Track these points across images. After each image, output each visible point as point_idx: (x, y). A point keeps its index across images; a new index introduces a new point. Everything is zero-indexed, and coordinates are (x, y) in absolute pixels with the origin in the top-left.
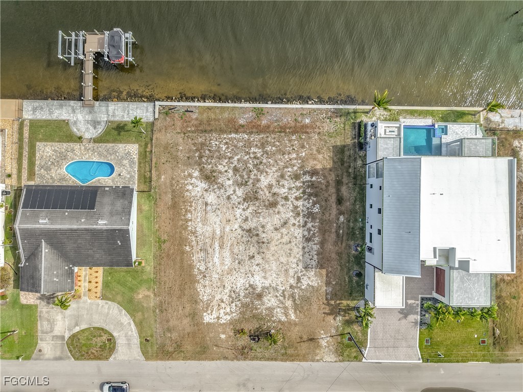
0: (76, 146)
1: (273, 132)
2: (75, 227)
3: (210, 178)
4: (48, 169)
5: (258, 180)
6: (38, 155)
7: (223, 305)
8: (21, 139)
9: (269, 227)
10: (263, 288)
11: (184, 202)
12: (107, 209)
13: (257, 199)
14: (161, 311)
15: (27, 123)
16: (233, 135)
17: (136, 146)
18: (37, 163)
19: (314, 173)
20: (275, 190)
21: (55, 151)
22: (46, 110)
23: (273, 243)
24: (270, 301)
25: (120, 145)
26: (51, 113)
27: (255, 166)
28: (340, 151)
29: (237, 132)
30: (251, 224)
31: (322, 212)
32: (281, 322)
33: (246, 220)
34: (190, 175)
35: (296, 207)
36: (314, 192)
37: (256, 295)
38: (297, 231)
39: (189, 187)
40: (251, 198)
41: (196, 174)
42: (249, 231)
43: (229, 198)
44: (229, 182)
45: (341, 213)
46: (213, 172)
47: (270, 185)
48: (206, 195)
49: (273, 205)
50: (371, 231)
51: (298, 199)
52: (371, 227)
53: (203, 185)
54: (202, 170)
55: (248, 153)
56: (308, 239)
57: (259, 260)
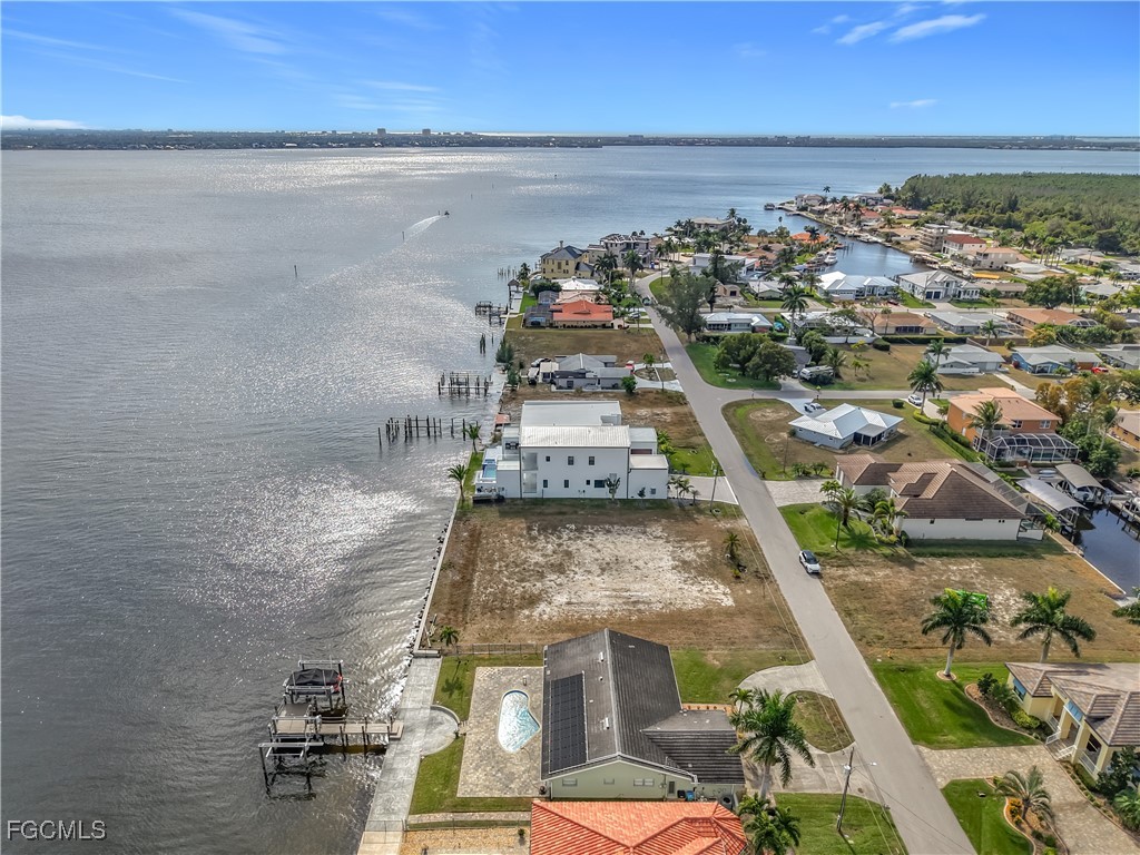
0: (470, 740)
1: (476, 554)
2: (611, 683)
3: (532, 601)
4: (511, 777)
5: (536, 563)
6: (481, 795)
7: (706, 590)
9: (597, 555)
10: (674, 559)
11: (567, 621)
12: (581, 660)
13: (561, 564)
14: (733, 643)
15: (414, 819)
16: (475, 583)
17: (480, 670)
18: (497, 794)
19: (530, 529)
20: (549, 552)
21: (476, 769)
22: (392, 793)
23: (617, 553)
24: (689, 556)
25: (476, 685)
26: (402, 785)
27: (517, 566)
28: (503, 514)
29: (471, 581)
30: (595, 568)
31: (575, 523)
32: (714, 550)
33: (589, 572)
34: (528, 617)
35: (570, 539)
36: (550, 528)
37: (685, 565)
38: (600, 538)
39: (545, 617)
40: (560, 569)
41: (527, 612)
42: (603, 570)
43: (561, 585)
44: (539, 585)
45: (576, 512)
46: (523, 598)
47: (542, 555)
48: (557, 603)
49: (568, 554)
50: (592, 483)
51: (560, 538)
52: (588, 482)
53: (543, 606)
54: (521, 608)
55: (500, 572)
56: (609, 531)
57: (640, 563)
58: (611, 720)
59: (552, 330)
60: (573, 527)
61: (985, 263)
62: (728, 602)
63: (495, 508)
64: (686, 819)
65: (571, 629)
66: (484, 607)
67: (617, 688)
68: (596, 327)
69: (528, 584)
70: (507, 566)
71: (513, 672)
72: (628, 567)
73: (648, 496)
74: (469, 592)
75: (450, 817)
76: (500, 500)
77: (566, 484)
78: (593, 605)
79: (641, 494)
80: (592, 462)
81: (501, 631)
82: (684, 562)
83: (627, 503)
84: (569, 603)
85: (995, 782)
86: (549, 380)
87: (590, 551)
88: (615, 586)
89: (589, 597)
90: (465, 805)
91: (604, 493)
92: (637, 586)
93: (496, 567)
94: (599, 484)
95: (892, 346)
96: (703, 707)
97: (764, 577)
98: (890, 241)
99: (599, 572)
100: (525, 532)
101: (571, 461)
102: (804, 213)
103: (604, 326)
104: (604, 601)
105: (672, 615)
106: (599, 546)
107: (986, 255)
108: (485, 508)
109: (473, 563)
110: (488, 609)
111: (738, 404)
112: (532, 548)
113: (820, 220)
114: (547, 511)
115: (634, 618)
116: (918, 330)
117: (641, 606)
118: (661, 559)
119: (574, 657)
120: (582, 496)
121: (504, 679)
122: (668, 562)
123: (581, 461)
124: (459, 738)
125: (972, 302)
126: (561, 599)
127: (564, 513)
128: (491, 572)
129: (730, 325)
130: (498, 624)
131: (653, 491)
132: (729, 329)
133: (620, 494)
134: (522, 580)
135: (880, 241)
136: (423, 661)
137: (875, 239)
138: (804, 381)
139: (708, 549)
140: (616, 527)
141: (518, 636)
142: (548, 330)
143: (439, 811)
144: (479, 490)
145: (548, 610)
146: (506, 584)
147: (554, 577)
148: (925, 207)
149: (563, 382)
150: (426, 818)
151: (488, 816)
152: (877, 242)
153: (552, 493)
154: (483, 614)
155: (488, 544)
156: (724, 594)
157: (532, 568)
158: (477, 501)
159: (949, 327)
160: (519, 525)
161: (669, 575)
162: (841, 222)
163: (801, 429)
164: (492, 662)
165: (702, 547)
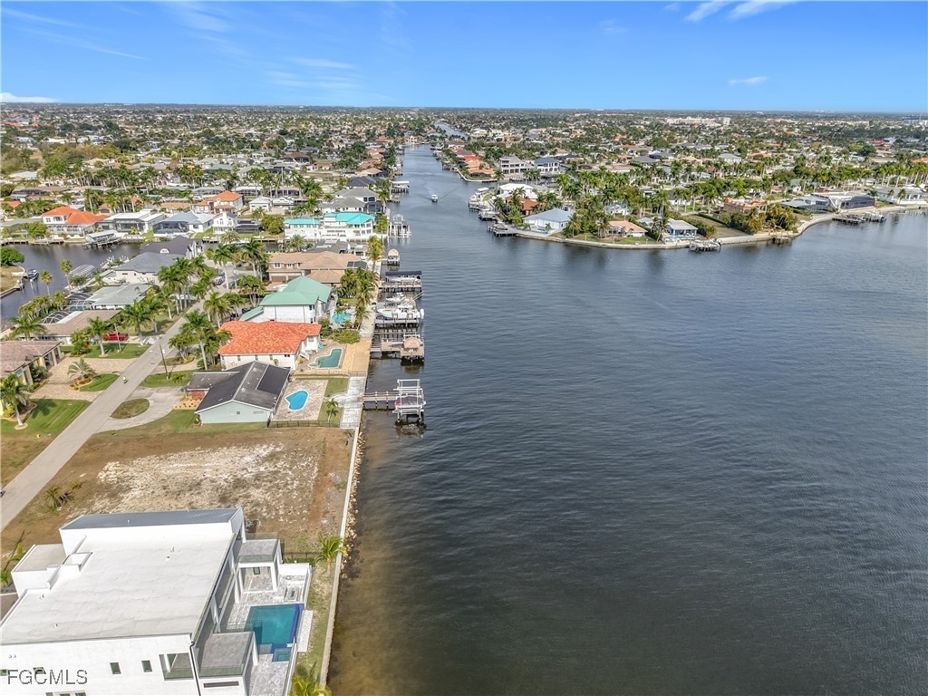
0: (321, 394)
3: (272, 457)
4: (304, 384)
5: (258, 488)
6: (317, 381)
7: (120, 473)
8: (331, 376)
9: (196, 498)
10: (121, 498)
11: (250, 444)
12: (255, 394)
13: (236, 488)
14: (139, 439)
15: (346, 377)
16: (316, 469)
17: (315, 420)
20: (242, 500)
21: (319, 387)
22: (357, 385)
23: (174, 502)
24: (101, 504)
25: (318, 412)
27: (277, 485)
29: (320, 471)
30: (206, 485)
33: (212, 481)
34: (278, 446)
39: (265, 446)
40: (238, 483)
41: (278, 449)
42: (199, 484)
43: (243, 469)
44: (262, 469)
46: (278, 459)
48: (253, 456)
53: (265, 453)
54: (282, 452)
66: (310, 453)
69: (272, 469)
70: (287, 484)
72: (175, 488)
74: (321, 462)
78: (226, 454)
81: (299, 438)
84: (243, 456)
88: (197, 470)
89: (225, 462)
92: (178, 471)
93: (296, 483)
99: (204, 482)
100: (260, 524)
104: (214, 459)
109: (316, 486)
110: (307, 452)
112: (258, 504)
121: (301, 414)
130: (301, 440)
134: (276, 472)
145: (262, 451)
146: (290, 469)
147: (248, 476)
154: (311, 448)
155: (301, 509)
157: (263, 484)
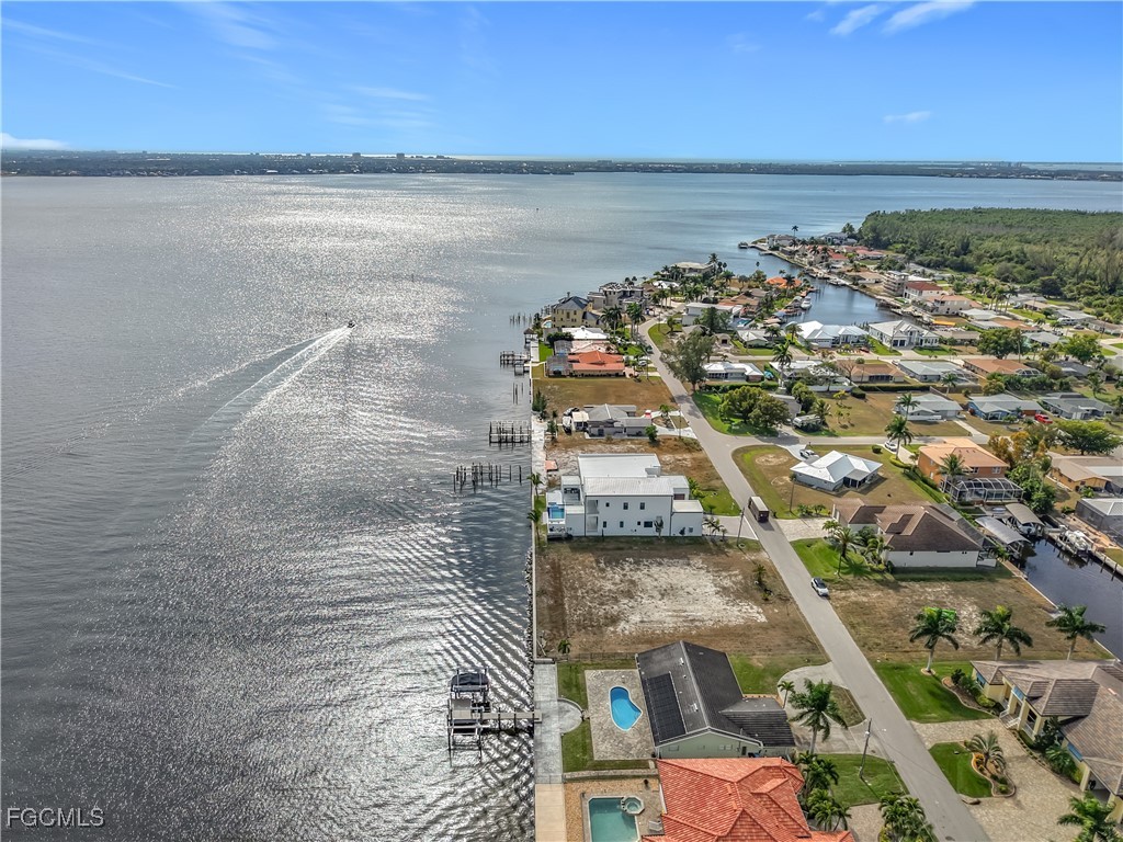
0: (594, 722)
1: (561, 584)
2: (693, 679)
3: (614, 620)
4: (629, 747)
5: (610, 590)
6: (611, 758)
7: (744, 610)
8: (593, 779)
9: (655, 583)
10: (715, 586)
11: (643, 635)
12: (667, 664)
13: (629, 591)
15: (568, 775)
16: (566, 606)
17: (588, 672)
18: (622, 758)
19: (598, 562)
20: (618, 581)
21: (603, 741)
22: (547, 759)
23: (670, 582)
24: (727, 583)
25: (588, 684)
26: (552, 754)
27: (595, 593)
28: (574, 550)
29: (563, 605)
30: (656, 594)
31: (633, 557)
32: (744, 578)
33: (652, 597)
34: (613, 632)
35: (631, 570)
36: (614, 561)
37: (724, 591)
38: (655, 569)
39: (627, 632)
40: (629, 595)
41: (612, 629)
42: (663, 595)
43: (632, 607)
44: (615, 607)
45: (631, 548)
46: (606, 618)
47: (613, 584)
48: (633, 621)
49: (633, 582)
50: (642, 524)
51: (623, 569)
52: (639, 523)
53: (622, 624)
54: (606, 625)
55: (583, 597)
56: (660, 564)
57: (690, 589)
58: (698, 705)
59: (573, 379)
60: (631, 560)
61: (943, 309)
62: (762, 619)
63: (565, 544)
64: (764, 767)
65: (649, 642)
66: (578, 625)
67: (698, 683)
68: (610, 376)
69: (607, 607)
70: (587, 592)
71: (613, 674)
72: (681, 592)
73: (687, 534)
74: (563, 613)
75: (593, 773)
76: (569, 538)
77: (622, 524)
78: (661, 623)
79: (682, 532)
80: (642, 507)
81: (596, 643)
82: (724, 588)
83: (671, 539)
84: (642, 622)
85: (965, 743)
86: (581, 428)
87: (649, 580)
88: (674, 608)
89: (656, 616)
90: (601, 765)
91: (651, 532)
92: (691, 608)
93: (579, 593)
94: (648, 524)
95: (867, 394)
96: (756, 696)
97: (786, 599)
98: (857, 284)
99: (660, 597)
100: (594, 565)
101: (626, 507)
102: (775, 253)
103: (617, 375)
104: (668, 619)
105: (722, 629)
106: (656, 576)
107: (943, 302)
108: (557, 544)
109: (561, 590)
110: (581, 626)
111: (745, 450)
112: (604, 578)
113: (791, 260)
114: (608, 547)
115: (694, 632)
116: (888, 378)
117: (697, 623)
118: (706, 586)
119: (660, 662)
120: (634, 534)
121: (607, 679)
122: (711, 589)
123: (634, 506)
124: (585, 721)
125: (932, 349)
126: (636, 618)
127: (622, 549)
128: (577, 598)
129: (726, 374)
130: (592, 638)
131: (691, 530)
132: (726, 378)
133: (665, 532)
134: (602, 604)
135: (848, 284)
136: (542, 666)
137: (843, 282)
138: (797, 428)
139: (740, 577)
140: (666, 560)
141: (611, 646)
142: (569, 379)
143: (585, 770)
144: (551, 530)
145: (627, 627)
146: (590, 607)
147: (626, 601)
148: (885, 246)
149: (595, 431)
150: (576, 774)
151: (619, 772)
152: (844, 285)
153: (608, 532)
154: (579, 630)
155: (568, 574)
156: (758, 613)
157: (607, 594)
158: (552, 539)
159: (914, 376)
160: (589, 559)
161: (714, 599)
162: (811, 264)
163: (801, 474)
164: (597, 666)
165: (736, 575)
